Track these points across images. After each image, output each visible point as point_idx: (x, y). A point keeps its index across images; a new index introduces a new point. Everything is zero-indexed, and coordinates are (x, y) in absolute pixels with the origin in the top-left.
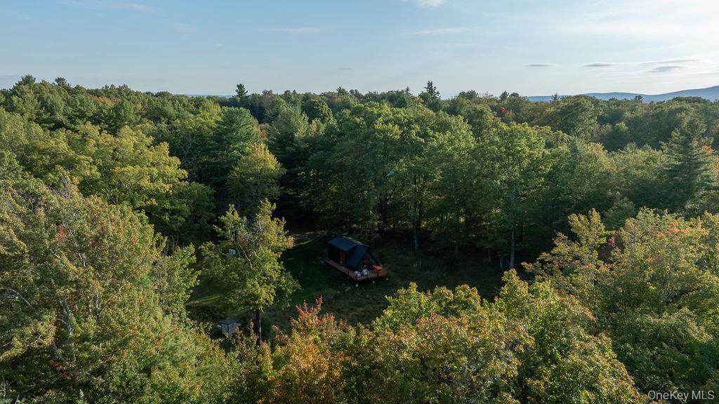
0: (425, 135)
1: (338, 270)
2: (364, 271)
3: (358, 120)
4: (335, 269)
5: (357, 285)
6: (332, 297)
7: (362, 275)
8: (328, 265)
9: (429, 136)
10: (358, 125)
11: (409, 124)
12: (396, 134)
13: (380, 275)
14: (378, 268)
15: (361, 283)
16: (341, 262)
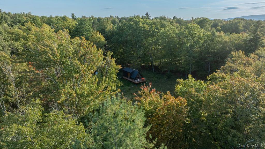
0: (157, 29)
1: (128, 80)
2: (138, 80)
3: (132, 23)
4: (126, 80)
5: (136, 85)
6: (128, 89)
7: (138, 81)
8: (123, 78)
9: (159, 29)
10: (132, 25)
11: (151, 24)
12: (147, 28)
13: (144, 81)
14: (143, 78)
15: (137, 84)
16: (128, 77)
